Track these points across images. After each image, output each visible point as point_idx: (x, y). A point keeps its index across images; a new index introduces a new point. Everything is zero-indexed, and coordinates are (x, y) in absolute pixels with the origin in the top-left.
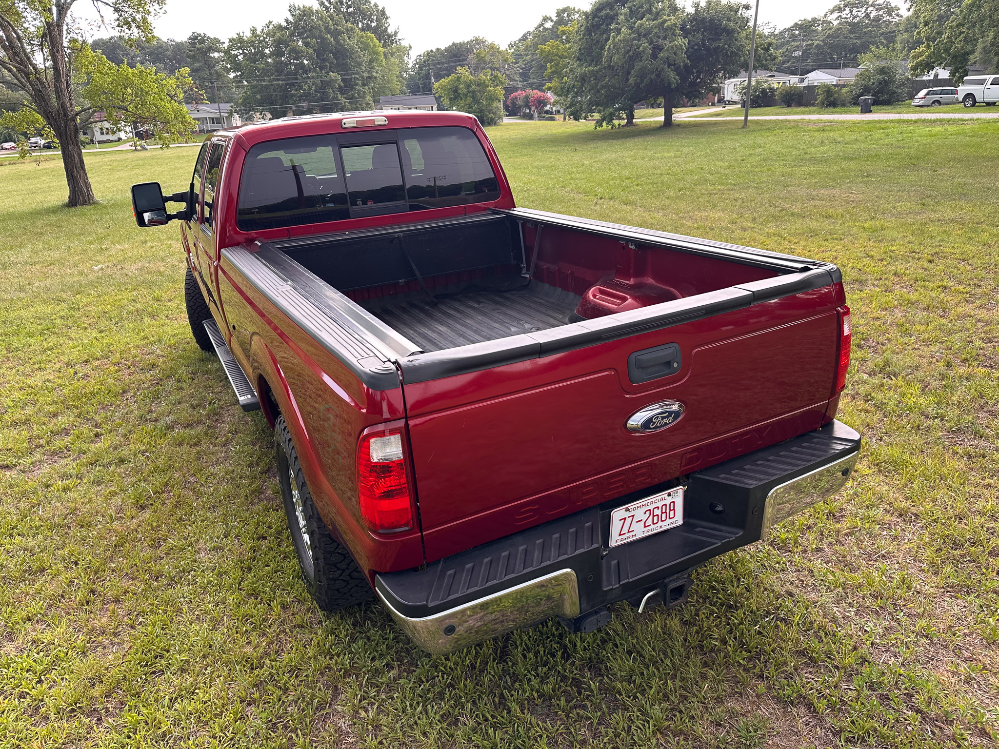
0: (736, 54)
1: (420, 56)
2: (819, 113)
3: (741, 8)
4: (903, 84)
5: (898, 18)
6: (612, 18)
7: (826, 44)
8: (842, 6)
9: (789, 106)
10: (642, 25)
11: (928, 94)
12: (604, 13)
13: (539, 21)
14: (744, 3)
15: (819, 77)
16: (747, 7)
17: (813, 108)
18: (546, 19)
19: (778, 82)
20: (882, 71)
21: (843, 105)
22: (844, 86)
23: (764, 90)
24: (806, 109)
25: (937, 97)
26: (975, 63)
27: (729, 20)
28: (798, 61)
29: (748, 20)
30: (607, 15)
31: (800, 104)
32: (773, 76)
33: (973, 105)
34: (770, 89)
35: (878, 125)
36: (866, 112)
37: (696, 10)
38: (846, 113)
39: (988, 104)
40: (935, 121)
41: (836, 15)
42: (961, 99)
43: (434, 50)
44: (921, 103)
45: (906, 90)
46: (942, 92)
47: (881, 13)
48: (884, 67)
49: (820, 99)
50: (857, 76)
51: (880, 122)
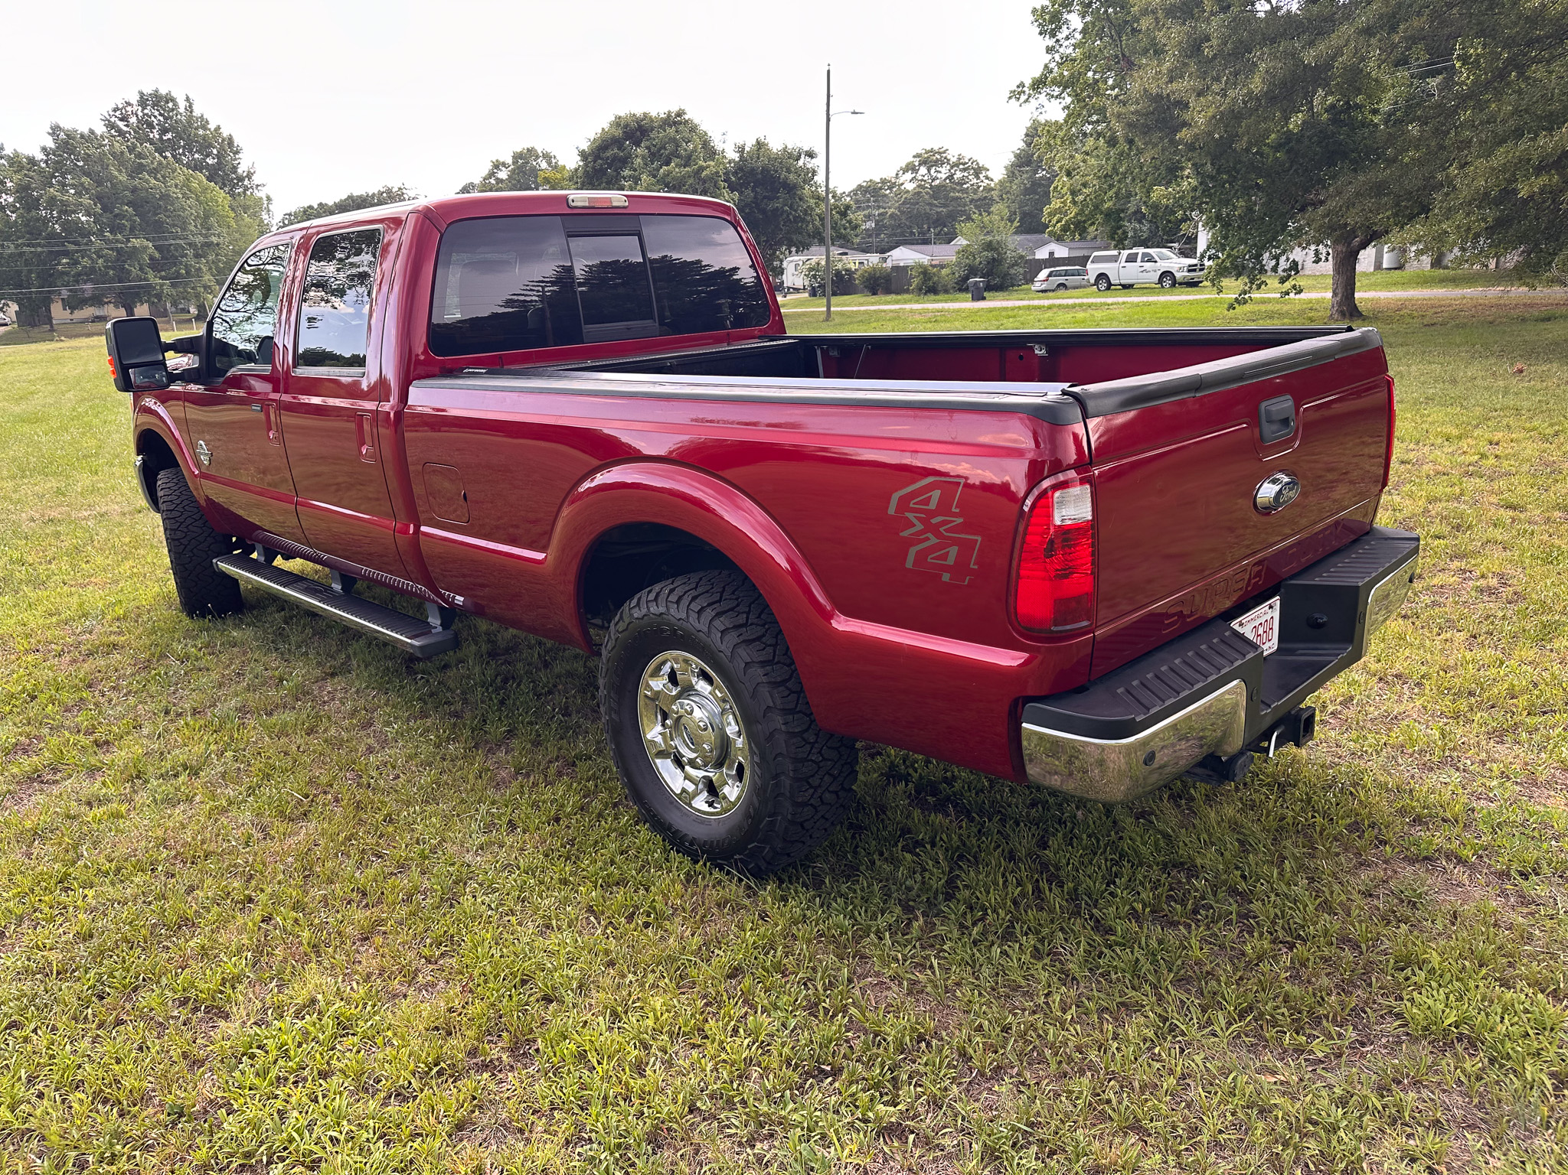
0: (803, 220)
1: (290, 215)
2: (917, 302)
3: (803, 156)
4: (1016, 264)
5: (987, 181)
6: (624, 161)
7: (902, 212)
8: (917, 164)
9: (874, 294)
10: (669, 173)
11: (1050, 275)
12: (609, 153)
13: (487, 168)
14: (806, 149)
15: (904, 256)
16: (811, 155)
17: (906, 296)
18: (497, 165)
19: (853, 261)
20: (989, 246)
21: (946, 292)
22: (942, 267)
23: (838, 273)
24: (899, 297)
25: (1061, 280)
26: (1095, 238)
27: (789, 171)
28: (870, 236)
29: (814, 173)
30: (615, 158)
31: (888, 291)
32: (846, 254)
33: (1108, 288)
34: (846, 270)
35: (1004, 313)
36: (978, 300)
37: (741, 157)
38: (952, 301)
39: (1125, 287)
40: (1074, 306)
41: (909, 175)
42: (1092, 281)
43: (316, 207)
44: (1043, 287)
45: (1021, 270)
46: (1066, 273)
47: (966, 174)
48: (991, 241)
49: (915, 282)
50: (958, 253)
51: (1006, 309)
